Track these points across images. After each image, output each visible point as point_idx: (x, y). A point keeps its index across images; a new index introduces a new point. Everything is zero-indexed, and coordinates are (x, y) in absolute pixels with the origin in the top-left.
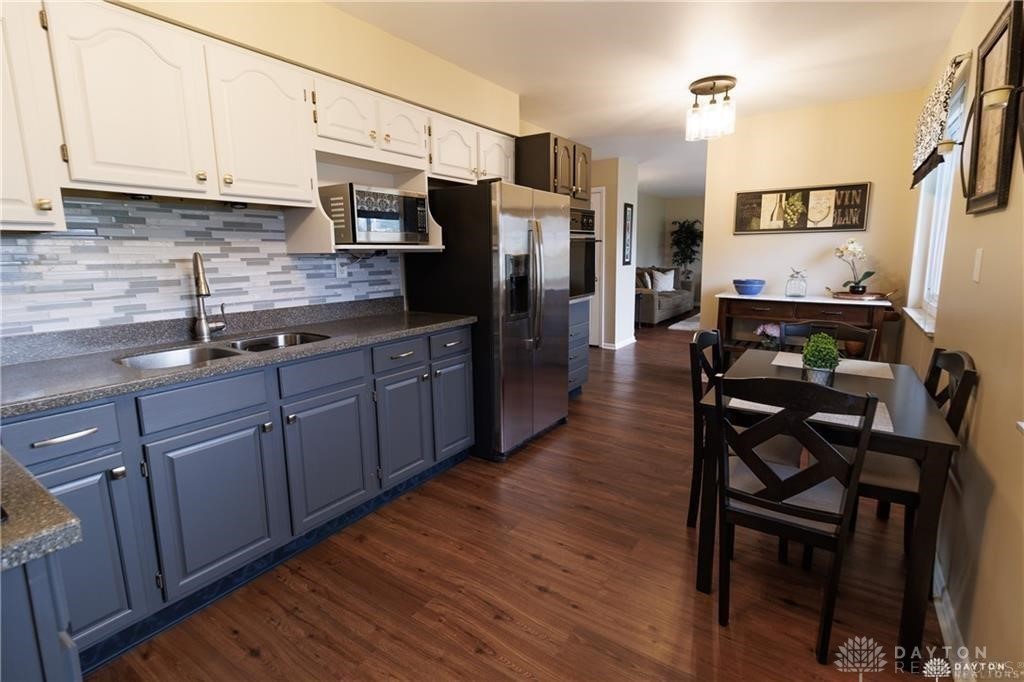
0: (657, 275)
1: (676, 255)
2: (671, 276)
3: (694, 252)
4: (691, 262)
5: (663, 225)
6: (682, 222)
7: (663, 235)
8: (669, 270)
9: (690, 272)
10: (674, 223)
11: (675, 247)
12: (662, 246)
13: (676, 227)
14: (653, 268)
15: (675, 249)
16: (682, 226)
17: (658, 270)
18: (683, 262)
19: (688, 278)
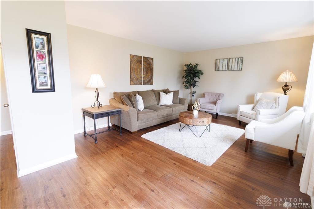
9: (195, 92)
18: (190, 87)
19: (193, 96)
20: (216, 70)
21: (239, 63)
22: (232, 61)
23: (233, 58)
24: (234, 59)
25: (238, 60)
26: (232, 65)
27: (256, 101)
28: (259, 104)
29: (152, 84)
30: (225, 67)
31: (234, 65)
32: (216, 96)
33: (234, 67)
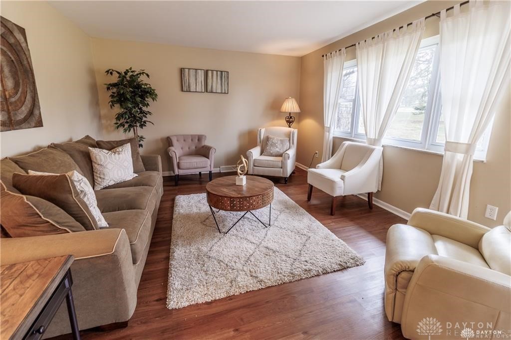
0: (99, 155)
1: (119, 116)
2: (126, 152)
3: (145, 114)
4: (141, 126)
5: (92, 72)
6: (123, 71)
7: (94, 88)
8: (121, 143)
9: (142, 138)
10: (109, 72)
11: (117, 106)
12: (95, 102)
13: (115, 79)
14: (88, 142)
15: (117, 109)
16: (122, 76)
17: (98, 145)
18: (130, 126)
19: (141, 146)
20: (185, 89)
21: (223, 80)
22: (212, 76)
23: (212, 71)
24: (215, 72)
25: (222, 74)
26: (212, 84)
27: (260, 141)
28: (271, 144)
29: (39, 124)
30: (200, 85)
31: (215, 83)
32: (192, 140)
33: (216, 87)
